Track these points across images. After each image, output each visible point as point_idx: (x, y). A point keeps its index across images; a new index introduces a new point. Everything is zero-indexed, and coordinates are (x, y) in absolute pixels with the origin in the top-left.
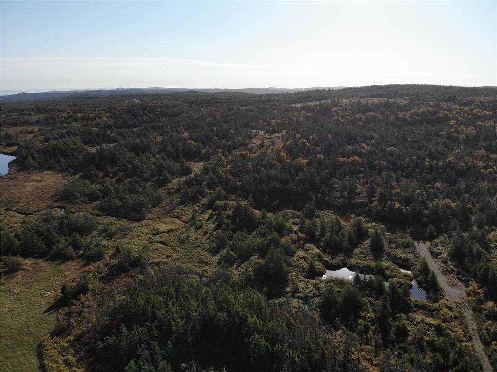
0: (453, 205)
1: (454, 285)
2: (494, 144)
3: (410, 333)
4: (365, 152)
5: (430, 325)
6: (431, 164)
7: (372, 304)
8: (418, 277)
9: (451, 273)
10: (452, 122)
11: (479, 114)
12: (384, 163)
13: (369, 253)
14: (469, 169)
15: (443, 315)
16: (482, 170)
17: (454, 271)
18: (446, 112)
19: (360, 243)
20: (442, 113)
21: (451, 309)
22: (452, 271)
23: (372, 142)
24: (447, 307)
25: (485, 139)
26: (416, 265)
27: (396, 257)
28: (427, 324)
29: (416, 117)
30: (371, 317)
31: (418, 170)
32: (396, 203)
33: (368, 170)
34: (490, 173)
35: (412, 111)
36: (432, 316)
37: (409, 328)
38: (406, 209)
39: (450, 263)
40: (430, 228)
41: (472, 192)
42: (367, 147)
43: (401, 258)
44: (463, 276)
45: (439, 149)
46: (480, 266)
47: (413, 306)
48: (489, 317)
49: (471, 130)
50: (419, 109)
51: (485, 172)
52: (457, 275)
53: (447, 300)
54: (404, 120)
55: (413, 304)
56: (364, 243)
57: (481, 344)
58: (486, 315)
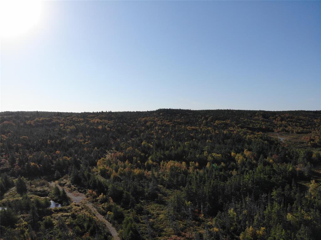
0: (68, 159)
1: (78, 195)
2: (87, 133)
3: (55, 224)
4: (5, 139)
5: (68, 216)
6: (52, 143)
7: (24, 217)
8: (53, 198)
9: (74, 191)
10: (61, 125)
11: (76, 120)
12: (20, 145)
13: (16, 194)
14: (75, 143)
15: (74, 210)
16: (83, 143)
17: (76, 189)
18: (57, 120)
19: (8, 190)
20: (54, 121)
21: (78, 206)
22: (75, 190)
23: (9, 135)
24: (75, 205)
25: (82, 131)
26: (51, 192)
27: (36, 191)
28: (65, 216)
29: (38, 123)
30: (25, 224)
31: (43, 146)
32: (31, 163)
33: (8, 149)
34: (87, 144)
35: (35, 120)
36: (67, 212)
37: (54, 222)
38: (39, 166)
39: (73, 186)
40: (57, 173)
41: (79, 153)
42: (6, 137)
43: (40, 191)
44: (82, 190)
45: (56, 135)
46: (91, 181)
47: (53, 211)
48: (102, 202)
49: (73, 127)
50: (40, 119)
51: (84, 144)
52: (78, 190)
53: (75, 203)
54: (30, 125)
55: (54, 210)
56: (12, 189)
57: (101, 216)
58: (100, 202)
